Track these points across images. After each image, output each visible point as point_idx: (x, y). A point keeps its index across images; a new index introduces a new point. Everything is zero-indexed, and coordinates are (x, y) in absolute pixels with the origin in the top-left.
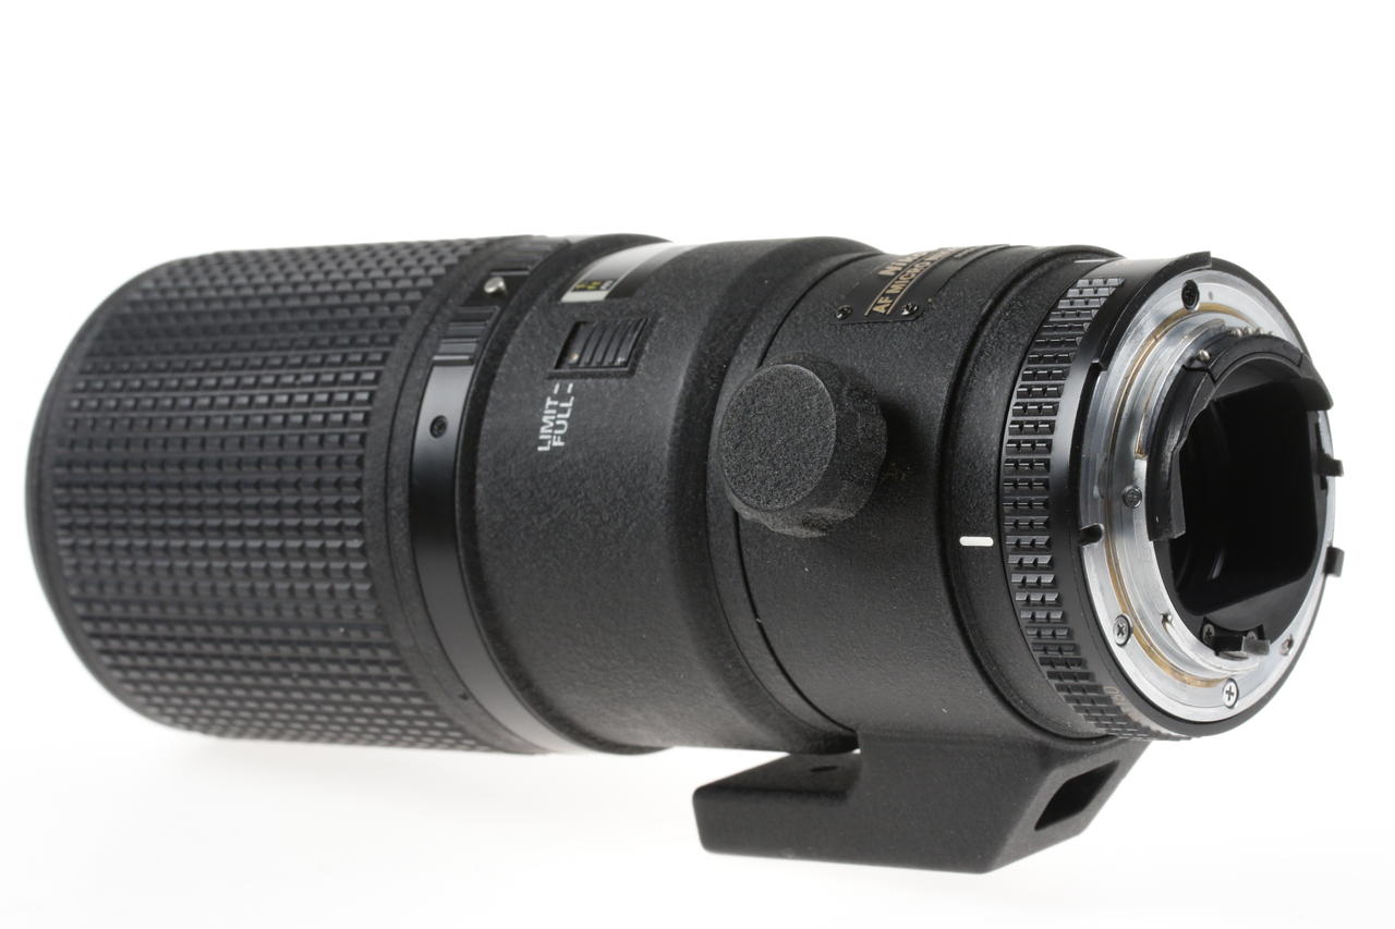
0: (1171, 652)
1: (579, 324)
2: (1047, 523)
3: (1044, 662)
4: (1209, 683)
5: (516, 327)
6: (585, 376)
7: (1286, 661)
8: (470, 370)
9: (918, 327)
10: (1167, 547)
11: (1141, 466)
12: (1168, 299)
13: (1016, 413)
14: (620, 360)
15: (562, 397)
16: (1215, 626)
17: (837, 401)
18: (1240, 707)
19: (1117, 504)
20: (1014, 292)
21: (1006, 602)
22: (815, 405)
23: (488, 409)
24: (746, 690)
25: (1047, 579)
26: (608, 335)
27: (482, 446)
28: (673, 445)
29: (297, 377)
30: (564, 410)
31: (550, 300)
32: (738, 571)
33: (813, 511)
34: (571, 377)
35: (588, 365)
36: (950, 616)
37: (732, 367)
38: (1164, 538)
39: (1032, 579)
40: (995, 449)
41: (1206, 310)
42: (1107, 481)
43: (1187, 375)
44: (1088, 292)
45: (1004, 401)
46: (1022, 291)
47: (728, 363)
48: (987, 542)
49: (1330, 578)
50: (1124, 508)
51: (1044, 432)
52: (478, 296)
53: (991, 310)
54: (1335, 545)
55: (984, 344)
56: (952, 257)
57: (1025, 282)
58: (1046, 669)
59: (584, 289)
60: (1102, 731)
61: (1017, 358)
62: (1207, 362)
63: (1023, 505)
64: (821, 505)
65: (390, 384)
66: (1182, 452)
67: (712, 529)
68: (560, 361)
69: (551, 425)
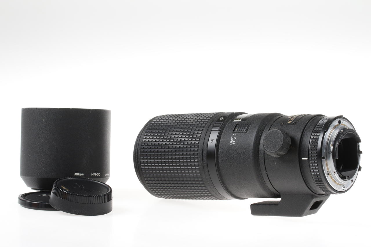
0: (335, 179)
1: (237, 124)
2: (317, 159)
3: (316, 181)
4: (340, 185)
5: (226, 125)
6: (238, 133)
7: (352, 184)
8: (218, 131)
9: (295, 125)
10: (335, 161)
11: (332, 148)
12: (336, 123)
13: (311, 141)
14: (245, 130)
15: (234, 136)
16: (342, 175)
17: (284, 135)
18: (345, 190)
19: (327, 154)
20: (311, 120)
21: (309, 168)
22: (280, 135)
23: (221, 138)
24: (263, 185)
25: (317, 168)
26: (243, 126)
27: (220, 144)
28: (254, 143)
29: (187, 133)
30: (235, 138)
31: (231, 121)
32: (264, 164)
33: (279, 152)
34: (236, 133)
35: (239, 131)
36: (300, 171)
37: (264, 131)
38: (335, 159)
39: (314, 168)
40: (308, 144)
41: (342, 125)
42: (326, 149)
43: (339, 134)
44: (322, 122)
45: (310, 136)
46: (312, 120)
47: (263, 131)
48: (306, 159)
49: (359, 172)
50: (329, 154)
51: (317, 141)
52: (219, 120)
53: (308, 123)
54: (360, 166)
55: (307, 128)
56: (300, 115)
57: (313, 119)
58: (316, 182)
59: (237, 120)
60: (324, 193)
61: (312, 130)
62: (342, 132)
63: (313, 156)
64: (280, 151)
65: (203, 134)
66: (338, 146)
67: (260, 157)
68: (234, 130)
69: (232, 140)
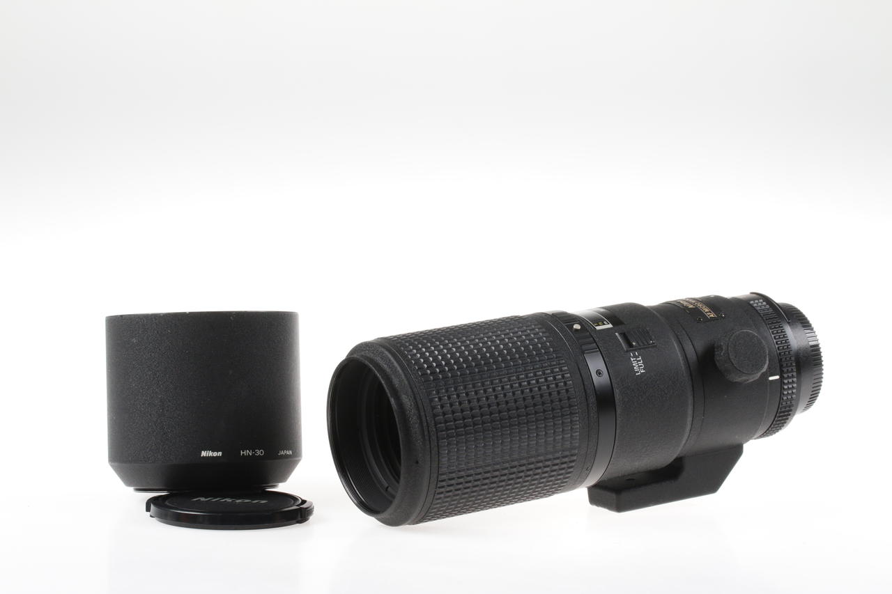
6: (640, 349)
8: (599, 353)
14: (651, 342)
15: (636, 357)
21: (778, 395)
32: (703, 401)
34: (635, 350)
35: (640, 345)
40: (775, 350)
48: (777, 377)
59: (600, 325)
65: (571, 363)
68: (630, 345)
69: (638, 366)
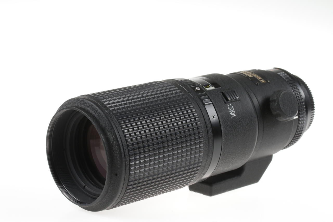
8: (212, 105)
14: (238, 98)
15: (230, 107)
30: (233, 109)
34: (230, 103)
35: (232, 100)
48: (297, 117)
59: (208, 87)
68: (227, 100)
69: (232, 112)
